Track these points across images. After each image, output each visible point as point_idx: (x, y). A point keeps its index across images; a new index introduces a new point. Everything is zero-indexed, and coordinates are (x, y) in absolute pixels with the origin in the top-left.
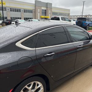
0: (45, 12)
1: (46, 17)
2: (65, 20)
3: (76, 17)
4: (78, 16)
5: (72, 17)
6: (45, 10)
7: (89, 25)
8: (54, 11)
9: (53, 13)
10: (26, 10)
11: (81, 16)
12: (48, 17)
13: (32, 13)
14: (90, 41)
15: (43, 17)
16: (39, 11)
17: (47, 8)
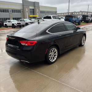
0: (33, 11)
1: (35, 16)
2: (55, 19)
3: (63, 14)
4: (64, 13)
5: (59, 14)
6: (33, 9)
7: (75, 21)
8: (41, 9)
9: (41, 12)
10: (14, 10)
11: (67, 13)
12: (36, 16)
13: (20, 12)
14: (77, 31)
15: (31, 16)
16: (27, 11)
17: (35, 7)
